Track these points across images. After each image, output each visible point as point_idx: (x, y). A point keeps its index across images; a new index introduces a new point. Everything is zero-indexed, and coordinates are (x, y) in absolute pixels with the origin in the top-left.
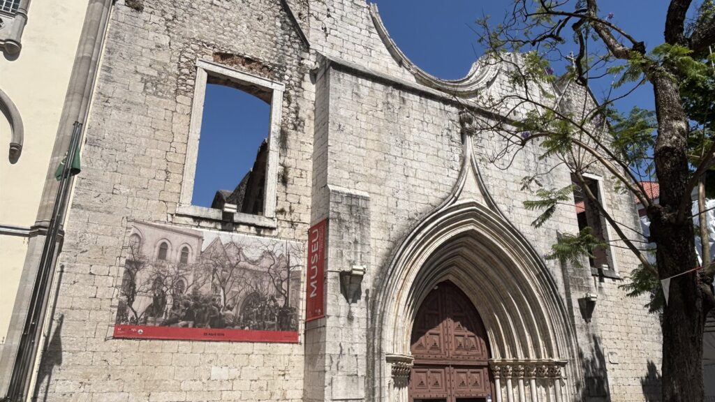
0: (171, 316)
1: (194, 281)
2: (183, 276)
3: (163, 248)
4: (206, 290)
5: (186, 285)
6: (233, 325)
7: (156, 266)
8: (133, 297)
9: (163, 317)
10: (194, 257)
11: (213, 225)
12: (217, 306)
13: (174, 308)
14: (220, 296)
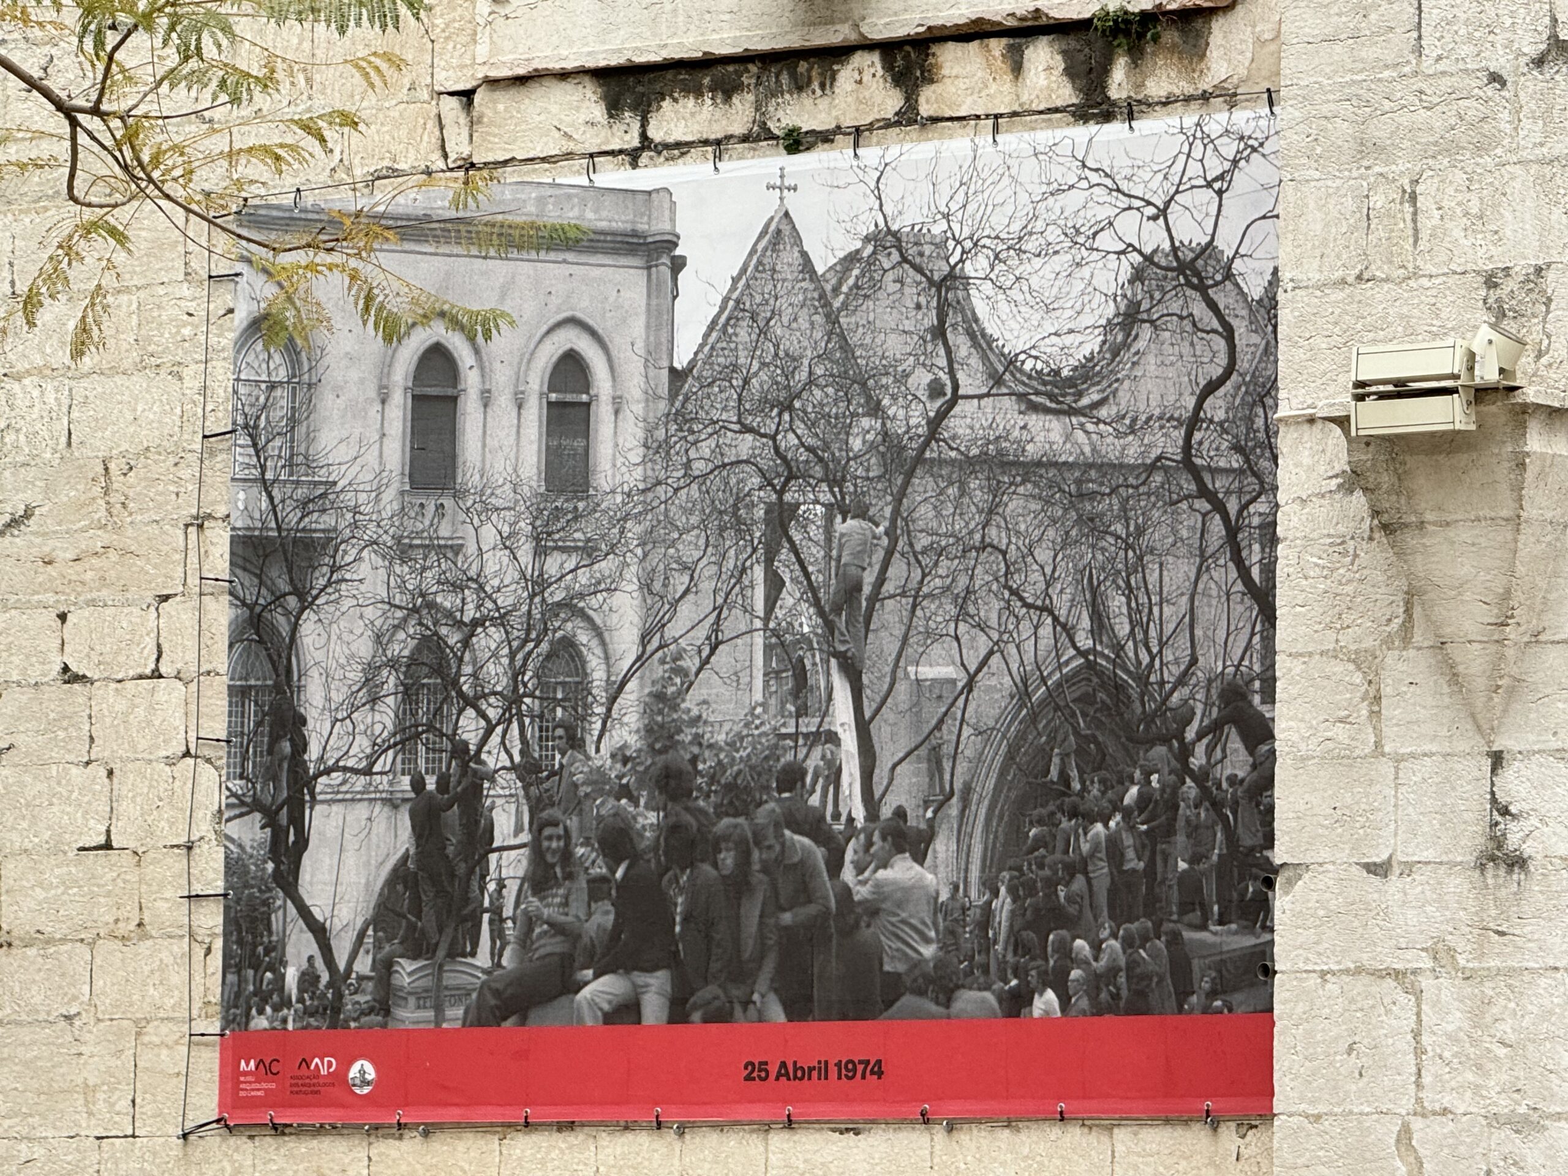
0: (525, 941)
1: (645, 639)
2: (570, 607)
4: (731, 701)
5: (598, 674)
6: (942, 986)
7: (404, 551)
8: (298, 820)
9: (483, 958)
10: (632, 434)
14: (833, 738)
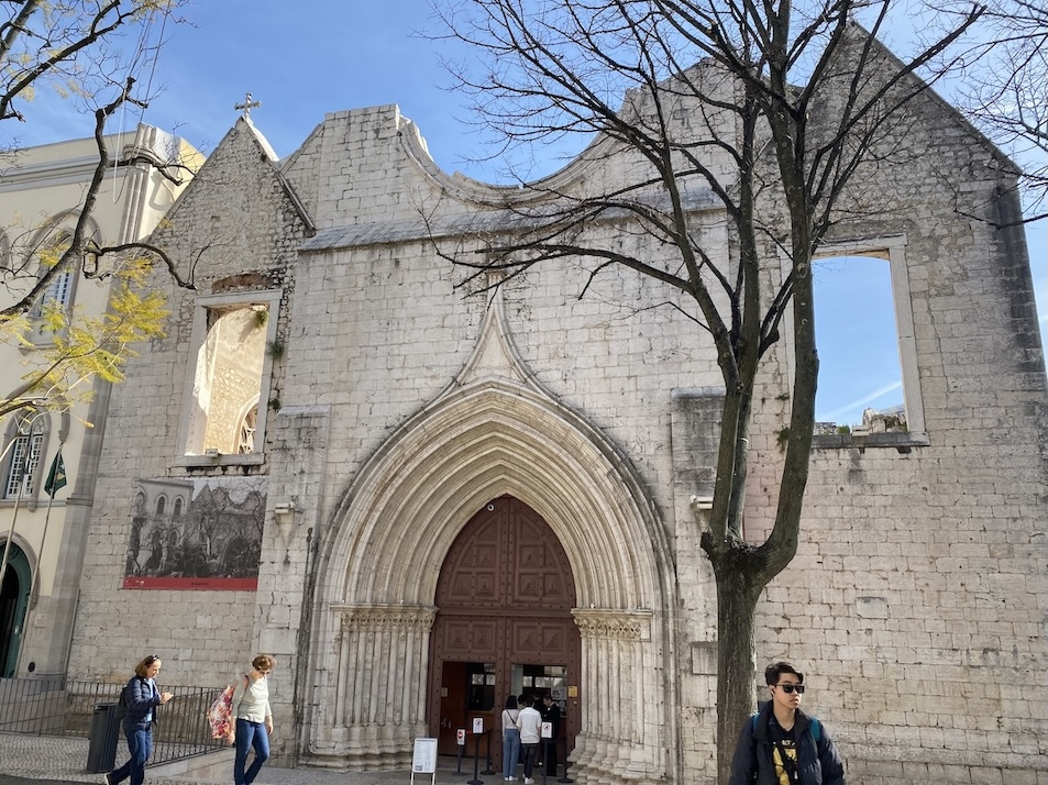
0: (165, 567)
1: (184, 532)
2: (175, 528)
3: (162, 502)
4: (194, 540)
5: (178, 536)
6: (217, 574)
7: (155, 520)
8: (137, 552)
9: (159, 569)
10: (186, 508)
11: (203, 473)
12: (203, 555)
13: (167, 560)
14: (207, 545)
